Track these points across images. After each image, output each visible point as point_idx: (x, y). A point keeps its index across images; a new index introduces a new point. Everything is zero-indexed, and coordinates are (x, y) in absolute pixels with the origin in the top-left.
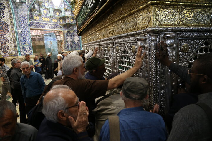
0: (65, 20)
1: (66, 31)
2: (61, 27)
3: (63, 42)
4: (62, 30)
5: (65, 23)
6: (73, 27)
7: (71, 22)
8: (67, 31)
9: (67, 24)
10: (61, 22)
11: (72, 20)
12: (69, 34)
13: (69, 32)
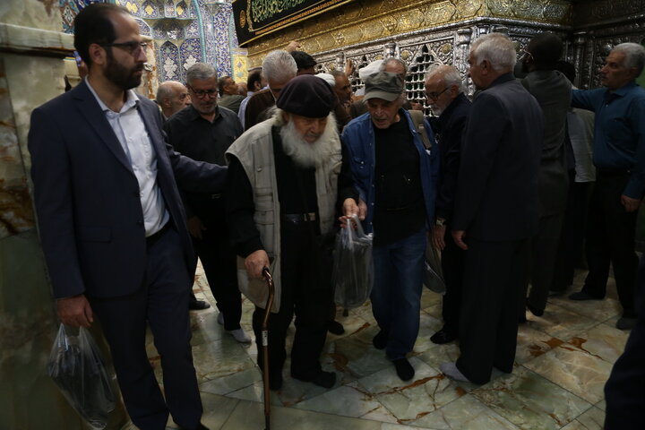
0: (162, 8)
1: (161, 43)
2: (148, 30)
3: (154, 73)
4: (150, 37)
5: (160, 17)
6: (182, 29)
7: (178, 16)
8: (164, 42)
9: (166, 19)
10: (150, 13)
11: (180, 11)
12: (168, 51)
13: (168, 44)
